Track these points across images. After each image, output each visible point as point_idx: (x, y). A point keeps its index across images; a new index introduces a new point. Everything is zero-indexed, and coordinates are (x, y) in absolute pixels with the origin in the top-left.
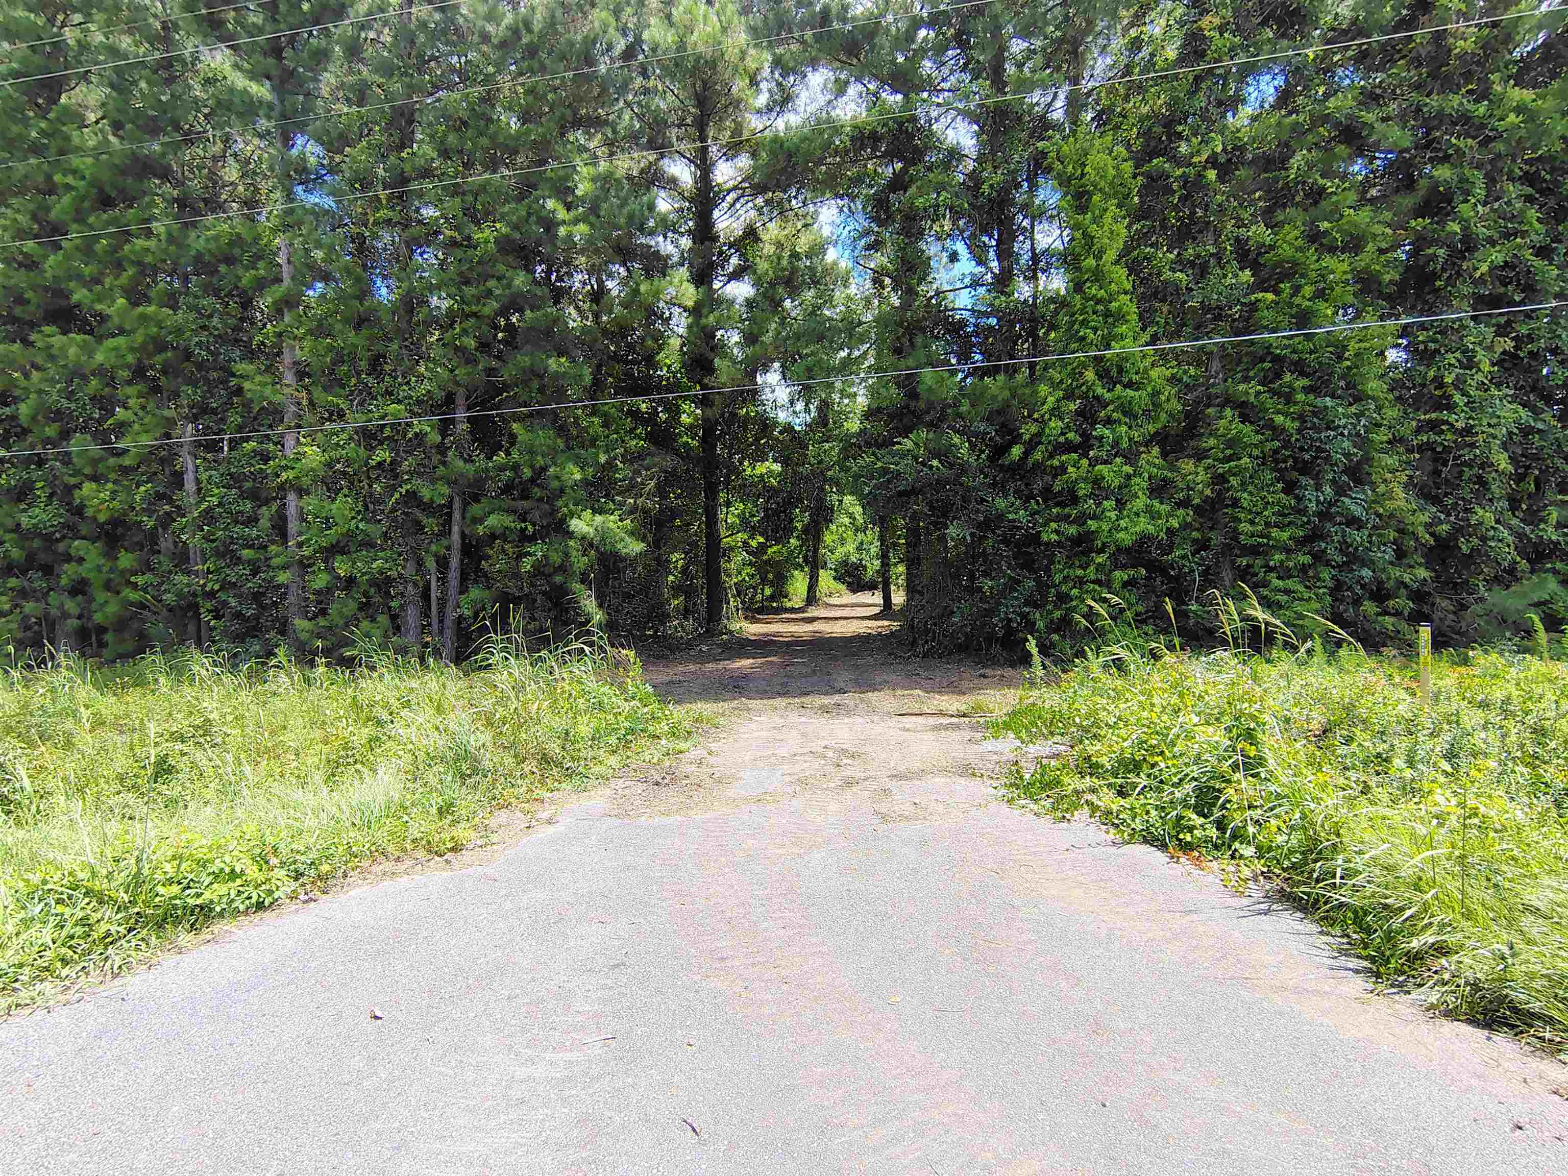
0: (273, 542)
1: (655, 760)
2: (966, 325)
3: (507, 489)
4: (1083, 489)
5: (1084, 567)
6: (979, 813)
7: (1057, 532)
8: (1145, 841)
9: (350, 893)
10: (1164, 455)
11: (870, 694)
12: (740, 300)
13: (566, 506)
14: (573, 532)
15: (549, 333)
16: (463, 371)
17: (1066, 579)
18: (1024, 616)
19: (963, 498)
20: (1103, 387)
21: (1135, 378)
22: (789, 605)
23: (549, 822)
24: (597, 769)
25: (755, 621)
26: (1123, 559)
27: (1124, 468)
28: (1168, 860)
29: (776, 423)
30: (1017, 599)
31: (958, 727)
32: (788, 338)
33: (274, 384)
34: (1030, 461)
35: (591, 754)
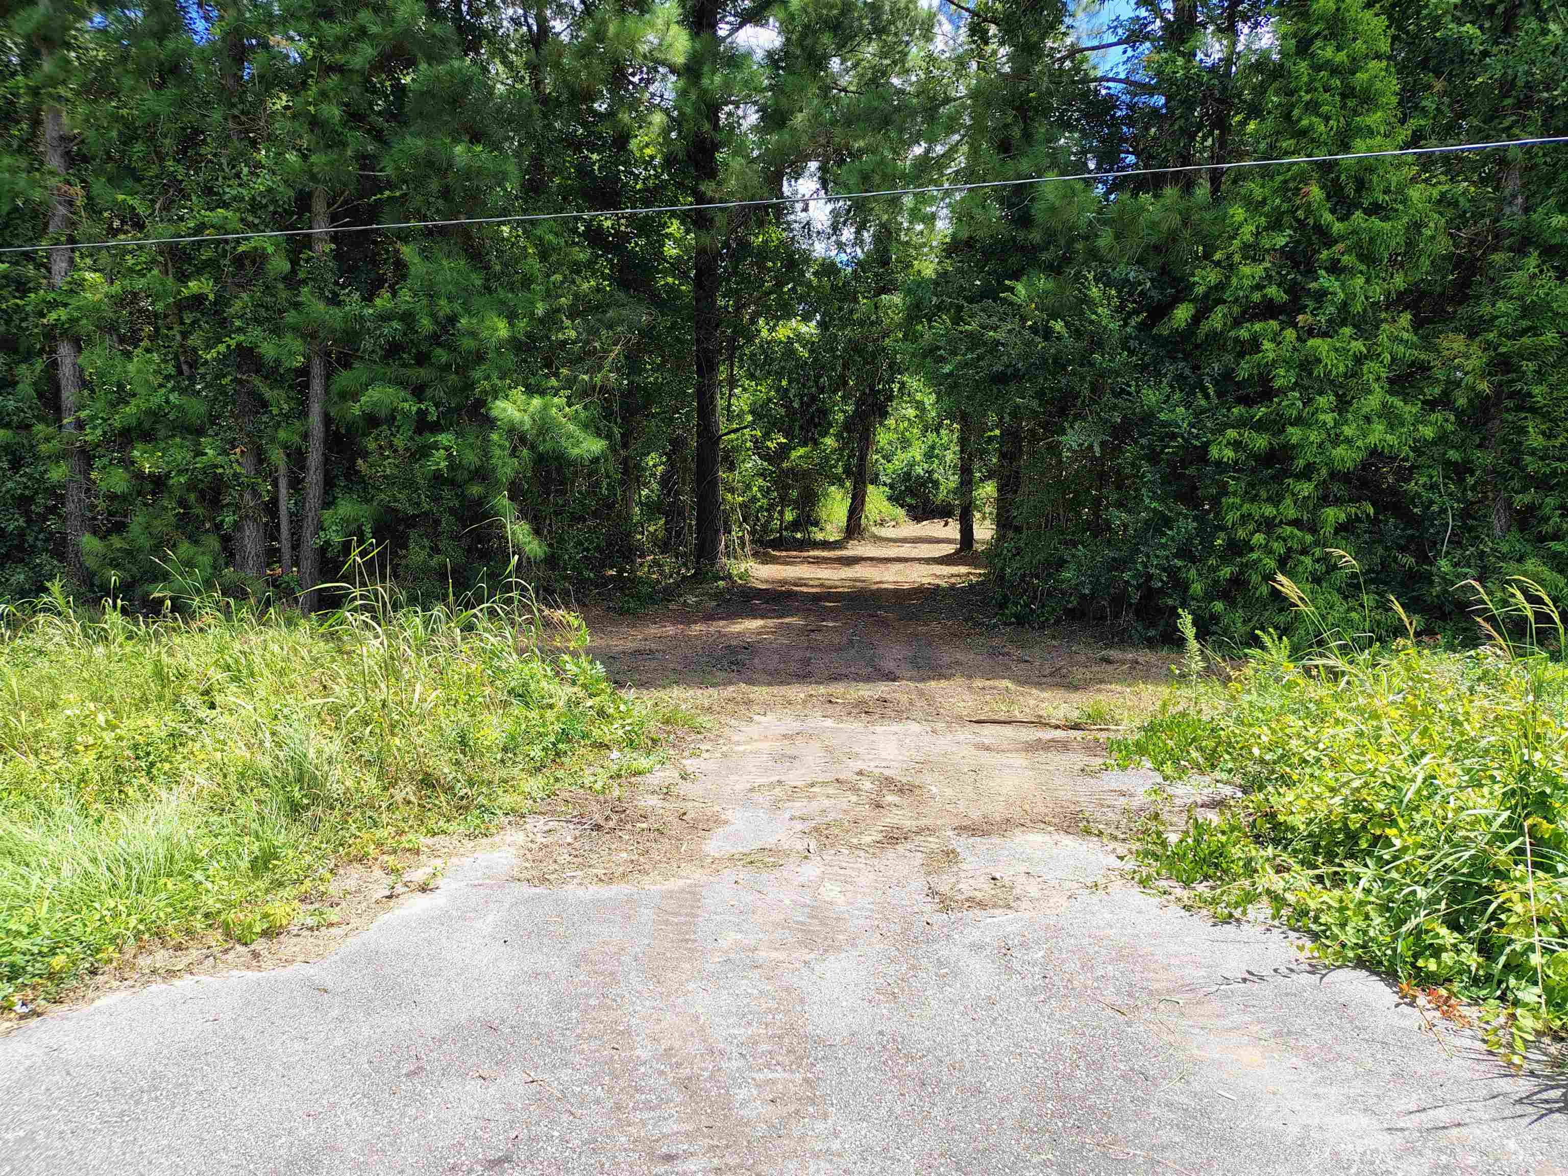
0: (41, 419)
1: (598, 786)
2: (1116, 107)
3: (393, 350)
4: (1283, 377)
5: (1275, 500)
6: (1095, 898)
7: (1237, 445)
8: (1360, 963)
9: (97, 1003)
10: (1417, 324)
11: (933, 683)
12: (759, 55)
13: (488, 378)
14: (496, 419)
15: (455, 101)
16: (324, 159)
17: (1245, 519)
18: (1173, 573)
19: (1094, 390)
20: (1333, 211)
21: (1381, 198)
22: (819, 536)
23: (424, 889)
24: (508, 800)
25: (766, 559)
26: (1336, 488)
27: (1354, 344)
28: (1396, 998)
29: (807, 259)
30: (1164, 546)
31: (1064, 746)
32: (834, 122)
33: (30, 170)
34: (1204, 327)
35: (502, 773)
